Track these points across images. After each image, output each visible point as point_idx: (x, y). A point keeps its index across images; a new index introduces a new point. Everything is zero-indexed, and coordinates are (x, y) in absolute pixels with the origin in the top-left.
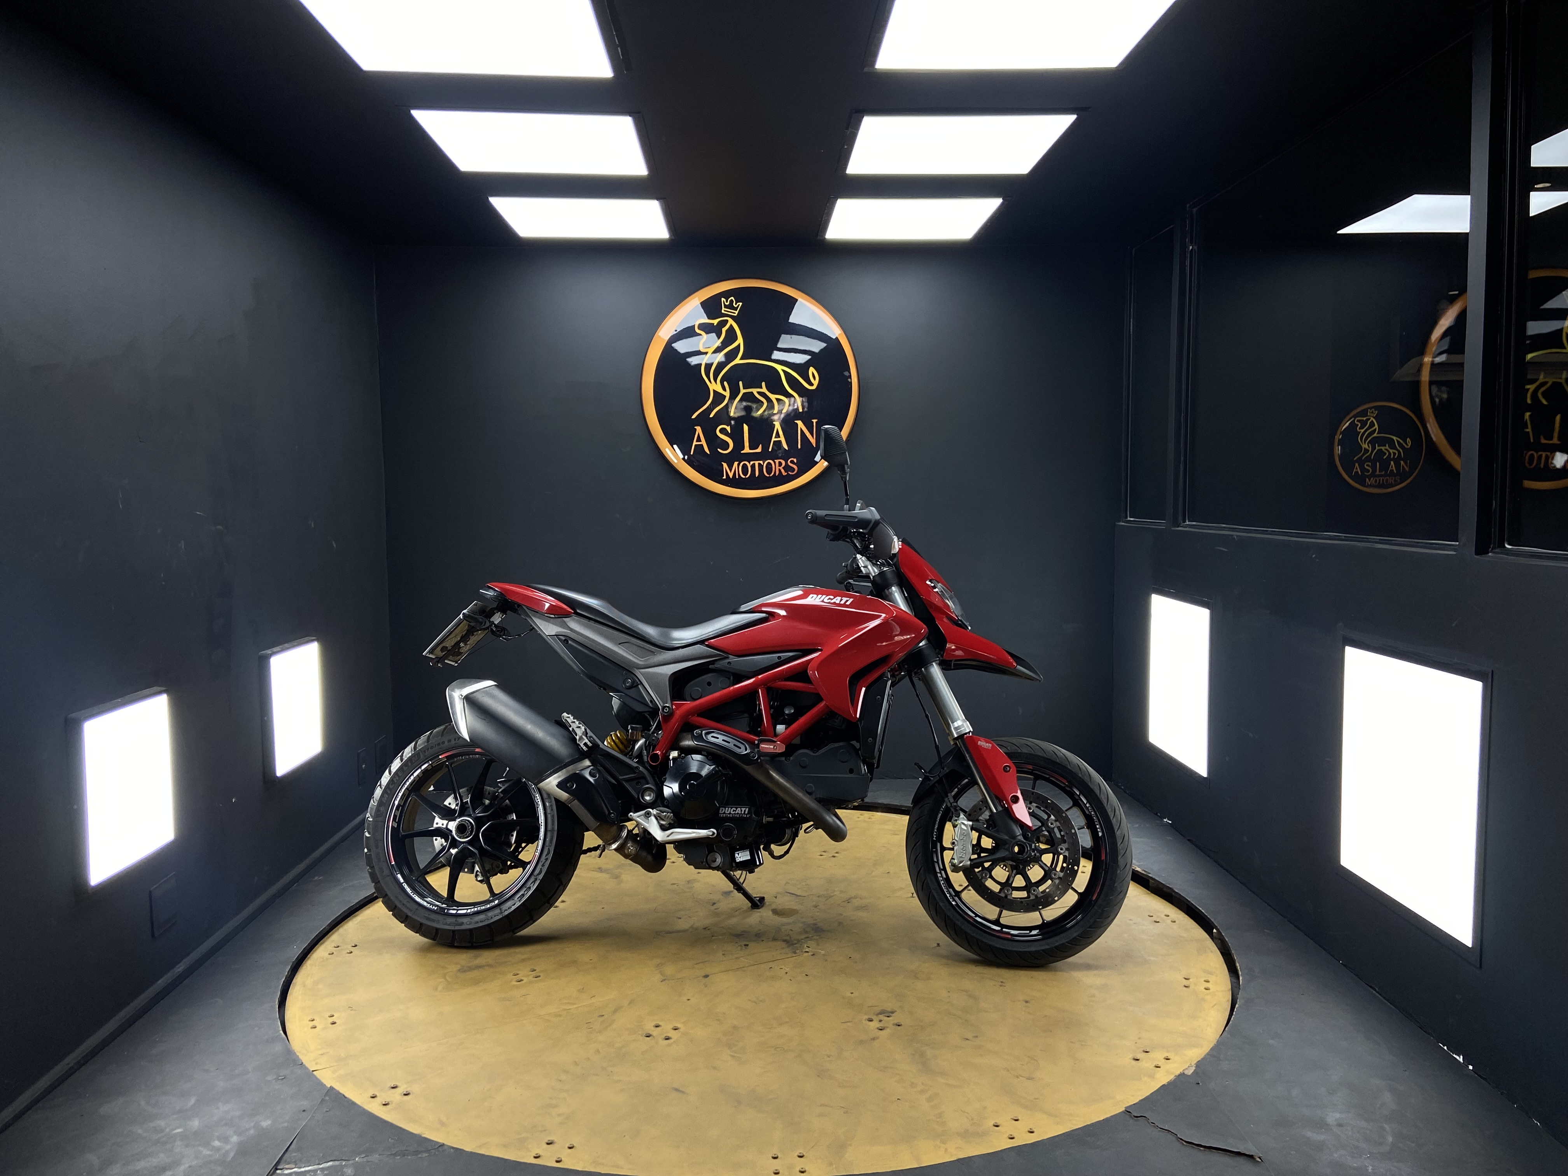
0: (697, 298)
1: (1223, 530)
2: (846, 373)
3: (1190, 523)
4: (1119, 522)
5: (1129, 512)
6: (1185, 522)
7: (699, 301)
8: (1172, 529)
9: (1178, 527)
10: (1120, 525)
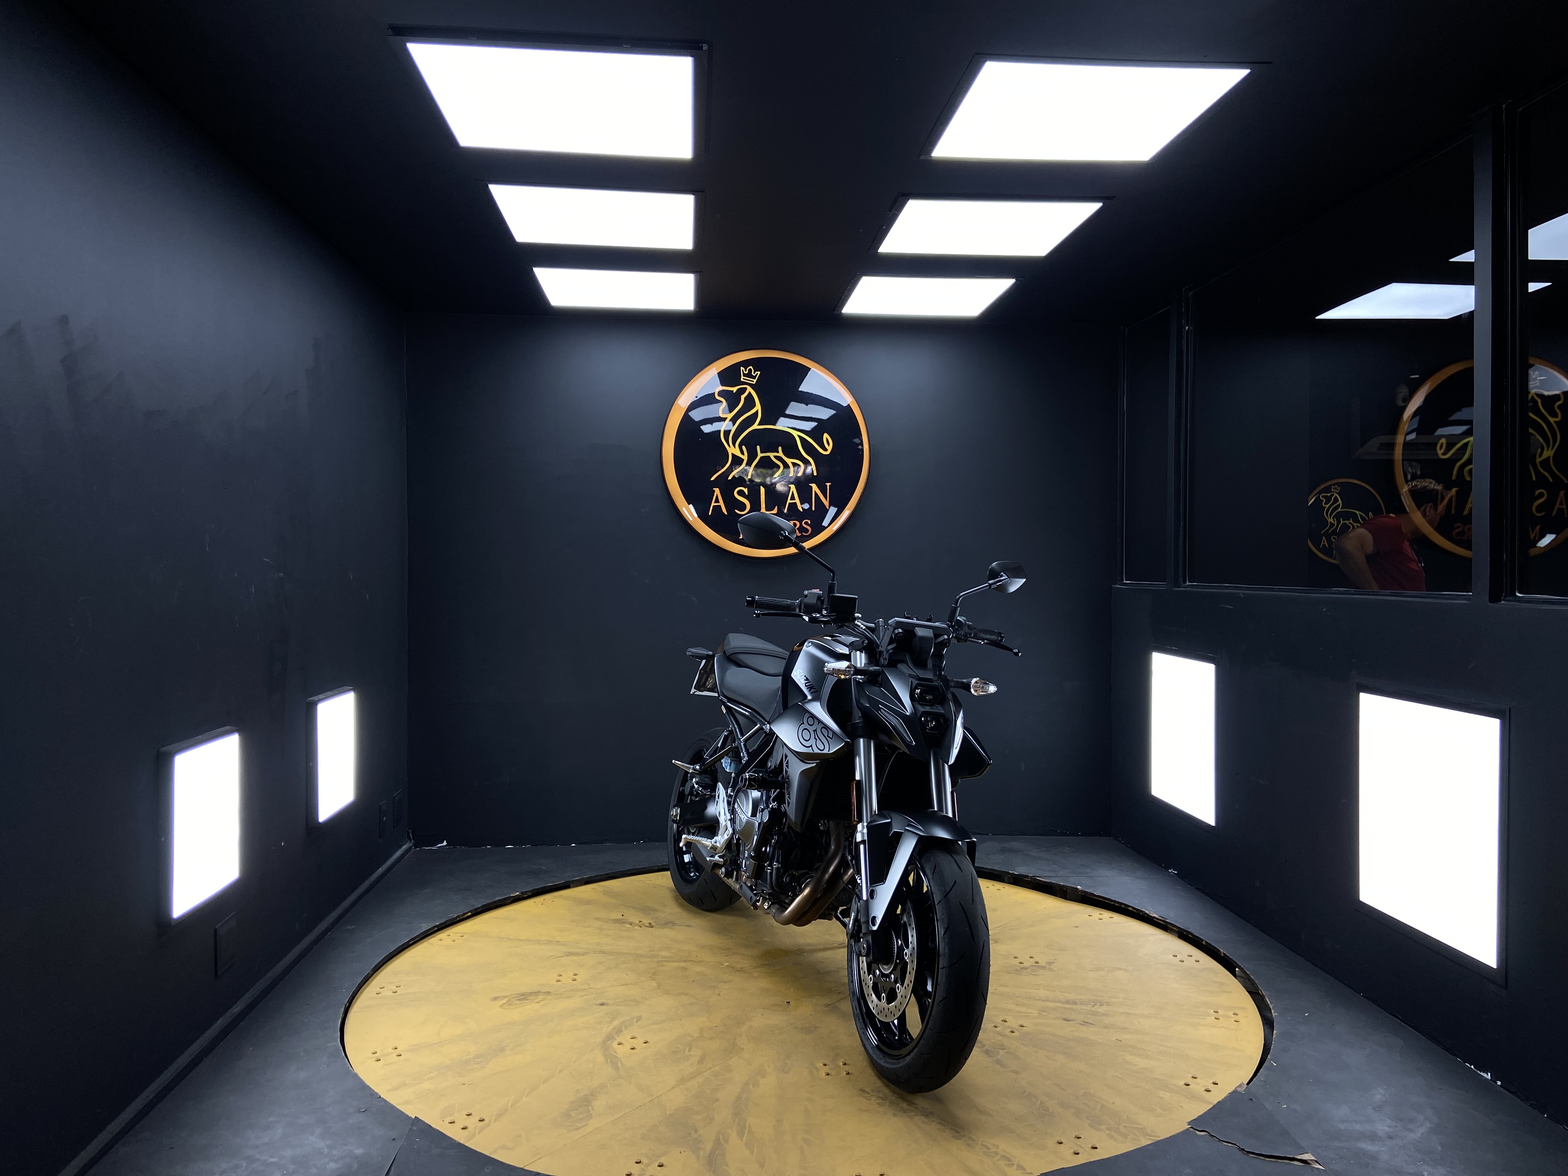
0: (715, 368)
1: (1227, 588)
2: (857, 441)
3: (1190, 584)
4: (1116, 584)
5: (1125, 574)
6: (1185, 582)
7: (716, 369)
8: (1175, 589)
9: (1179, 588)
10: (1116, 587)
